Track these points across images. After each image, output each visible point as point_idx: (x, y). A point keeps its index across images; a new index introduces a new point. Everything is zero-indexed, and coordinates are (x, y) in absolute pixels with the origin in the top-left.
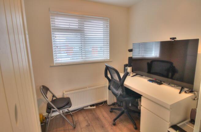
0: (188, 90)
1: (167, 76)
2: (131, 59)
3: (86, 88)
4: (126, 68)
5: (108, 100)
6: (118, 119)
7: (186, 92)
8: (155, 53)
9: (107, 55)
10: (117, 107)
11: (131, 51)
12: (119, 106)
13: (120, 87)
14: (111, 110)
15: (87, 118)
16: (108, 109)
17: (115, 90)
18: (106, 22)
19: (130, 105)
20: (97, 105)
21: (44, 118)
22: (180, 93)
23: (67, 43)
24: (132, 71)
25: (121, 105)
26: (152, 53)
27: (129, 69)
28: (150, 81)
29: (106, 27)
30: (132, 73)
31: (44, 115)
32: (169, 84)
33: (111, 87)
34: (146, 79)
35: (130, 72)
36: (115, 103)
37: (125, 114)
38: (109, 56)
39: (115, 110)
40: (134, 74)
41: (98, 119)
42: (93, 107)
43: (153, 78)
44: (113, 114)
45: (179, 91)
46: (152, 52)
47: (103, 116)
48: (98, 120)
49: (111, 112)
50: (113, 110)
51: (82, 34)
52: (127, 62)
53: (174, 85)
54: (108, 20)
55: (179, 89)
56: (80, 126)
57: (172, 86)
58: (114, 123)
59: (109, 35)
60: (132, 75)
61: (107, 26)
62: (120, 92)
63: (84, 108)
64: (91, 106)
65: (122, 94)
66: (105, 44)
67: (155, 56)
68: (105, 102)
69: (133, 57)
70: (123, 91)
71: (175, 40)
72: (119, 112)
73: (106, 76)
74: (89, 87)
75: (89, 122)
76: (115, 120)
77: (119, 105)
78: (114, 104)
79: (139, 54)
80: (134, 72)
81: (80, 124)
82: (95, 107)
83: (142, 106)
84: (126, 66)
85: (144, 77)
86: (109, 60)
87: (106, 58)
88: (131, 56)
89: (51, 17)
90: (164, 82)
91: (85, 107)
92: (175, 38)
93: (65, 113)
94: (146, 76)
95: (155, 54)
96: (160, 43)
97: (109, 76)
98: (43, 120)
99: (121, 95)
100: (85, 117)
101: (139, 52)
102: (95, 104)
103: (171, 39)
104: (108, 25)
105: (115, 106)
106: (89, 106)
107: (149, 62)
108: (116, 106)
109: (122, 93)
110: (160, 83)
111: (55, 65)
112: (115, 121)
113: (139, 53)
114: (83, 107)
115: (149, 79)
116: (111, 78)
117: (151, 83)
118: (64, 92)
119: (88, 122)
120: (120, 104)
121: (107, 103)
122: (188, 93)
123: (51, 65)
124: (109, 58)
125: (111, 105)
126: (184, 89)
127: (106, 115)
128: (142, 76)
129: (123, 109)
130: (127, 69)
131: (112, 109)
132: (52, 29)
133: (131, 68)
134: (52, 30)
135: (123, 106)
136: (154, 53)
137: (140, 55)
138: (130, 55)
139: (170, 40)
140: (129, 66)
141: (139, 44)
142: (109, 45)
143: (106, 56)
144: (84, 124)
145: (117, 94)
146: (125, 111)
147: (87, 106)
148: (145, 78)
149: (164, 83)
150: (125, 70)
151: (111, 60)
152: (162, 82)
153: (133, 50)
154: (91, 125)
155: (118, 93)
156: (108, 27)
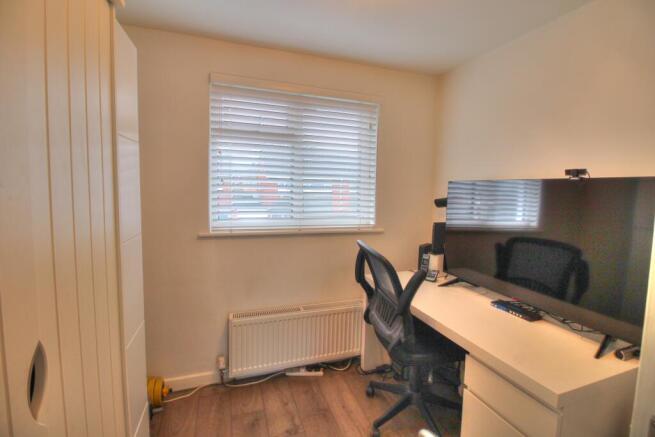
0: (629, 348)
1: (560, 294)
2: (440, 230)
3: (299, 310)
4: (425, 256)
5: (363, 354)
6: (389, 423)
7: (618, 355)
8: (524, 215)
9: (369, 212)
10: (391, 381)
11: (441, 203)
12: (397, 377)
13: (400, 318)
14: (370, 390)
15: (291, 406)
16: (362, 387)
17: (382, 326)
18: (368, 115)
19: (430, 380)
20: (328, 367)
21: (166, 390)
22: (598, 355)
23: (261, 169)
24: (446, 268)
25: (405, 377)
26: (515, 215)
27: (435, 261)
28: (499, 304)
29: (368, 127)
30: (445, 274)
31: (166, 380)
32: (565, 320)
33: (373, 313)
34: (489, 297)
35: (438, 272)
36: (385, 366)
37: (413, 407)
38: (372, 216)
39: (383, 392)
40: (452, 278)
41: (324, 413)
42: (313, 374)
43: (509, 296)
44: (376, 401)
45: (595, 347)
46: (515, 210)
47: (344, 407)
48: (325, 416)
49: (370, 395)
50: (376, 390)
51: (296, 146)
52: (429, 239)
53: (580, 327)
54: (377, 110)
55: (596, 340)
56: (268, 430)
57: (574, 330)
58: (376, 433)
59: (375, 152)
60: (442, 280)
61: (371, 127)
62: (397, 333)
63: (288, 374)
64: (310, 368)
65: (403, 340)
66: (364, 177)
67: (523, 224)
68: (355, 360)
69: (448, 223)
70: (407, 332)
71: (582, 179)
72: (395, 399)
73: (360, 278)
74: (305, 308)
75: (297, 421)
76: (378, 424)
77: (397, 374)
78: (381, 370)
79: (472, 213)
80: (449, 270)
81: (267, 425)
82: (321, 373)
83: (466, 387)
84: (425, 250)
85: (481, 289)
86: (374, 227)
87: (364, 222)
88: (443, 220)
89: (212, 97)
90: (548, 313)
91: (292, 369)
92: (584, 171)
93: (230, 383)
94: (487, 287)
95: (526, 218)
96: (540, 183)
97: (369, 277)
98: (163, 396)
99: (399, 343)
100: (286, 404)
101: (472, 208)
102: (323, 363)
103: (568, 172)
104: (376, 122)
105: (384, 378)
106: (303, 367)
107: (503, 241)
108: (389, 375)
109: (405, 336)
110: (533, 316)
111: (211, 232)
112: (380, 428)
113: (470, 211)
114: (286, 370)
115: (496, 299)
116: (373, 285)
117: (501, 313)
118: (231, 317)
119: (293, 419)
120: (403, 373)
121: (360, 365)
122: (626, 360)
123: (202, 234)
124: (372, 222)
125: (373, 372)
126: (614, 341)
127: (352, 403)
128: (474, 285)
129: (409, 391)
130: (428, 260)
131: (373, 385)
132: (213, 129)
133: (442, 256)
134: (211, 133)
135: (407, 380)
136: (522, 215)
137: (476, 217)
138: (441, 216)
139: (568, 177)
140: (435, 253)
141: (473, 184)
142: (374, 181)
143: (366, 216)
144: (281, 426)
145: (387, 339)
146: (415, 396)
147: (298, 368)
148: (483, 294)
149: (547, 317)
150: (422, 263)
151: (380, 230)
152: (542, 313)
153: (449, 201)
154: (301, 431)
155: (390, 336)
156: (375, 128)
